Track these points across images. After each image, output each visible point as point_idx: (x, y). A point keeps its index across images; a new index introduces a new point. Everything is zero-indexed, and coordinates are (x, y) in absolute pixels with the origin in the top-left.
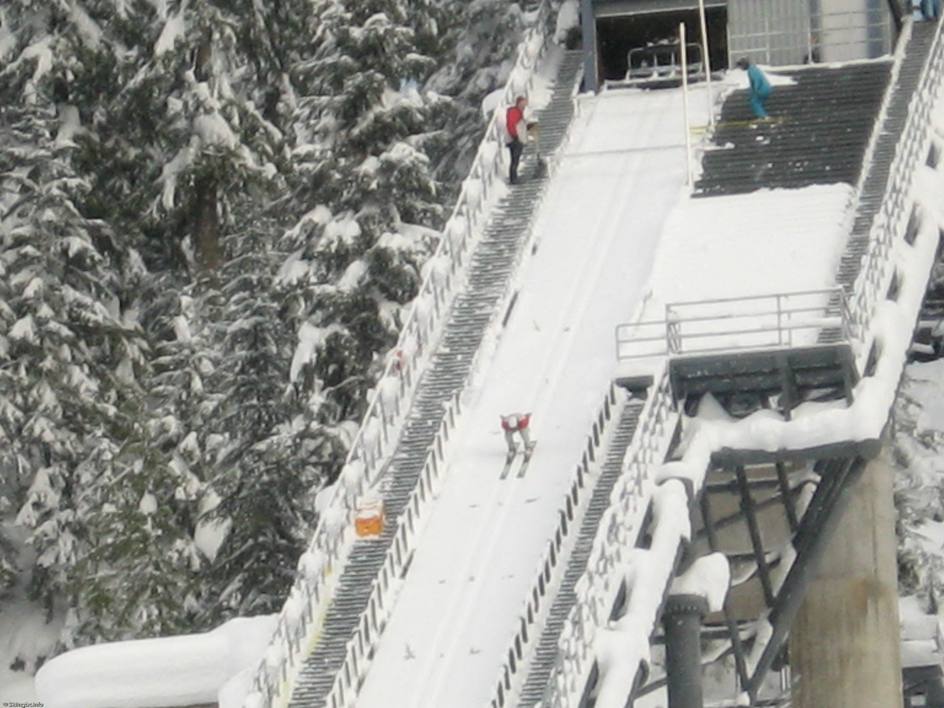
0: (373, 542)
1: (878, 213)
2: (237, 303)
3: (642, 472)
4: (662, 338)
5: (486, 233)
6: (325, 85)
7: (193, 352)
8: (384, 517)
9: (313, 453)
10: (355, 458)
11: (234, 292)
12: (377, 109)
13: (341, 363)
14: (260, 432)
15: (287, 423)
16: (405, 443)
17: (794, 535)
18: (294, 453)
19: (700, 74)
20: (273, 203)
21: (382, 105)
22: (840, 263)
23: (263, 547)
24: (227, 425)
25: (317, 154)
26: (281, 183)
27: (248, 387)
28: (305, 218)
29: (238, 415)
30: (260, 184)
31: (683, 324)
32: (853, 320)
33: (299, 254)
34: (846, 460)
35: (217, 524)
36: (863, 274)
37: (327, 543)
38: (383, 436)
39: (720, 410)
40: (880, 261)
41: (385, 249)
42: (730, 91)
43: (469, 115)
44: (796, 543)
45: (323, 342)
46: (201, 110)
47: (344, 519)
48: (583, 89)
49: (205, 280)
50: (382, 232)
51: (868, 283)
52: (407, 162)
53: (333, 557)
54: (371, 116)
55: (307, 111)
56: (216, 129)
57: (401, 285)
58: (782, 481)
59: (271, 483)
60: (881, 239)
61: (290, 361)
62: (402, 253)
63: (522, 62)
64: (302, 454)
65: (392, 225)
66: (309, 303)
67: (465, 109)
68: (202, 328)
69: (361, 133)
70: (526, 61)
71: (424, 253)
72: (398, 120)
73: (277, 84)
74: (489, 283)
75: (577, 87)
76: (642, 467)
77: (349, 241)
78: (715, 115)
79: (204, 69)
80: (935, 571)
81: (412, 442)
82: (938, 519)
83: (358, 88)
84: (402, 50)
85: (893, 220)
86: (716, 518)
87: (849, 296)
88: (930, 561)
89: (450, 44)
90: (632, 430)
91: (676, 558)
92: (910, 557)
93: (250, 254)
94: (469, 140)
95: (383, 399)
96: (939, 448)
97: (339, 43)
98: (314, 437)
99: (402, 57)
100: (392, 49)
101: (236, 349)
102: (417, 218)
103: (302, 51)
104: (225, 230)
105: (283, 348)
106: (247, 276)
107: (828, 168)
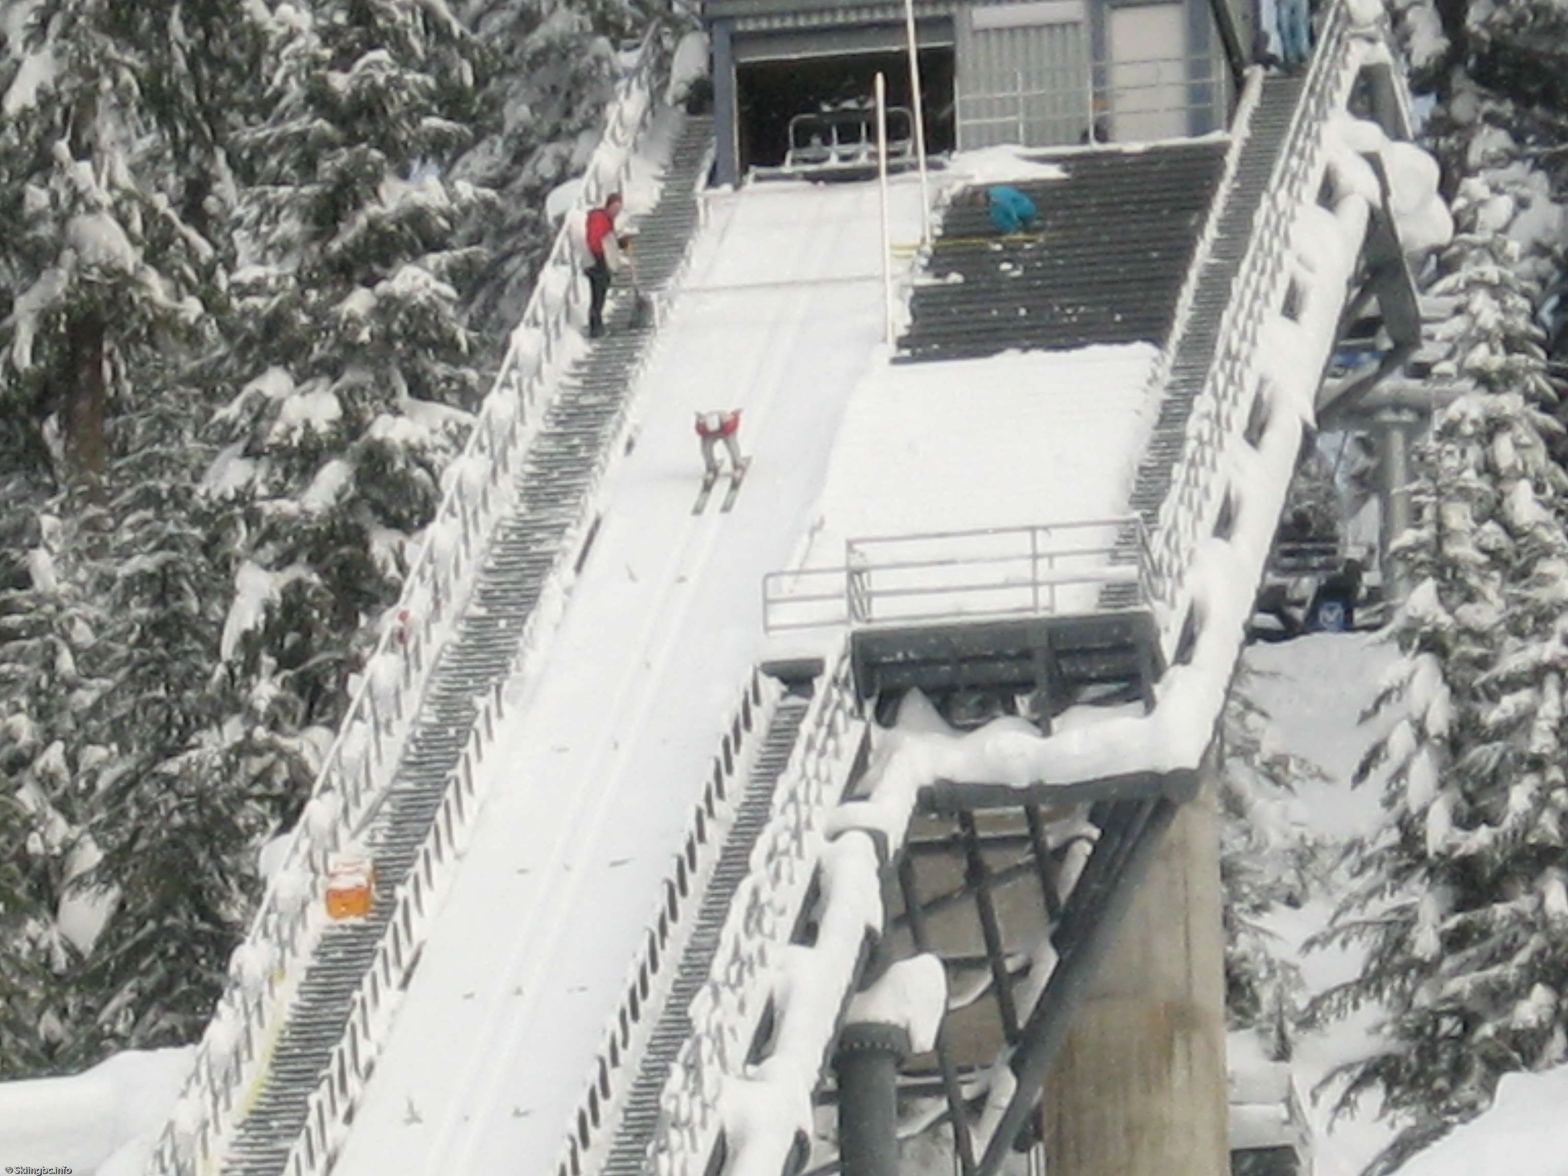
0: (355, 928)
1: (1200, 393)
2: (133, 528)
3: (804, 818)
4: (840, 596)
5: (548, 417)
6: (286, 169)
7: (60, 609)
8: (373, 886)
9: (256, 780)
10: (327, 788)
11: (127, 510)
12: (372, 209)
13: (306, 629)
14: (169, 744)
15: (215, 729)
16: (409, 764)
17: (1054, 926)
18: (226, 778)
19: (908, 158)
20: (196, 363)
21: (381, 203)
22: (1136, 476)
23: (171, 932)
24: (114, 731)
25: (271, 282)
26: (209, 331)
27: (150, 668)
28: (250, 389)
29: (133, 715)
30: (175, 331)
31: (874, 574)
32: (1157, 571)
33: (240, 446)
34: (1141, 804)
35: (97, 895)
36: (1175, 492)
37: (278, 929)
38: (373, 753)
39: (933, 717)
40: (1203, 474)
41: (381, 444)
42: (958, 187)
43: (523, 222)
44: (1056, 941)
45: (277, 595)
46: (81, 207)
47: (307, 889)
48: (713, 181)
49: (81, 489)
50: (377, 413)
51: (1182, 510)
52: (421, 297)
53: (288, 953)
54: (362, 220)
55: (255, 211)
56: (104, 239)
57: (408, 501)
58: (1035, 835)
59: (188, 828)
60: (1206, 437)
61: (220, 626)
62: (410, 449)
63: (613, 135)
64: (239, 780)
65: (393, 402)
66: (253, 529)
67: (516, 212)
68: (76, 570)
69: (344, 248)
70: (619, 132)
71: (445, 450)
72: (406, 227)
73: (206, 165)
74: (553, 501)
75: (703, 178)
76: (804, 809)
77: (322, 427)
78: (933, 228)
79: (85, 139)
80: (1286, 989)
81: (423, 763)
82: (1293, 902)
83: (341, 173)
84: (415, 112)
85: (1226, 406)
86: (925, 896)
87: (1151, 531)
88: (1279, 973)
89: (494, 104)
90: (787, 748)
91: (858, 962)
92: (1245, 965)
93: (157, 447)
94: (523, 262)
95: (375, 691)
96: (1296, 785)
97: (310, 99)
98: (259, 752)
99: (415, 124)
100: (398, 110)
101: (132, 604)
102: (435, 391)
103: (247, 110)
104: (115, 407)
105: (209, 604)
106: (151, 483)
107: (1118, 318)
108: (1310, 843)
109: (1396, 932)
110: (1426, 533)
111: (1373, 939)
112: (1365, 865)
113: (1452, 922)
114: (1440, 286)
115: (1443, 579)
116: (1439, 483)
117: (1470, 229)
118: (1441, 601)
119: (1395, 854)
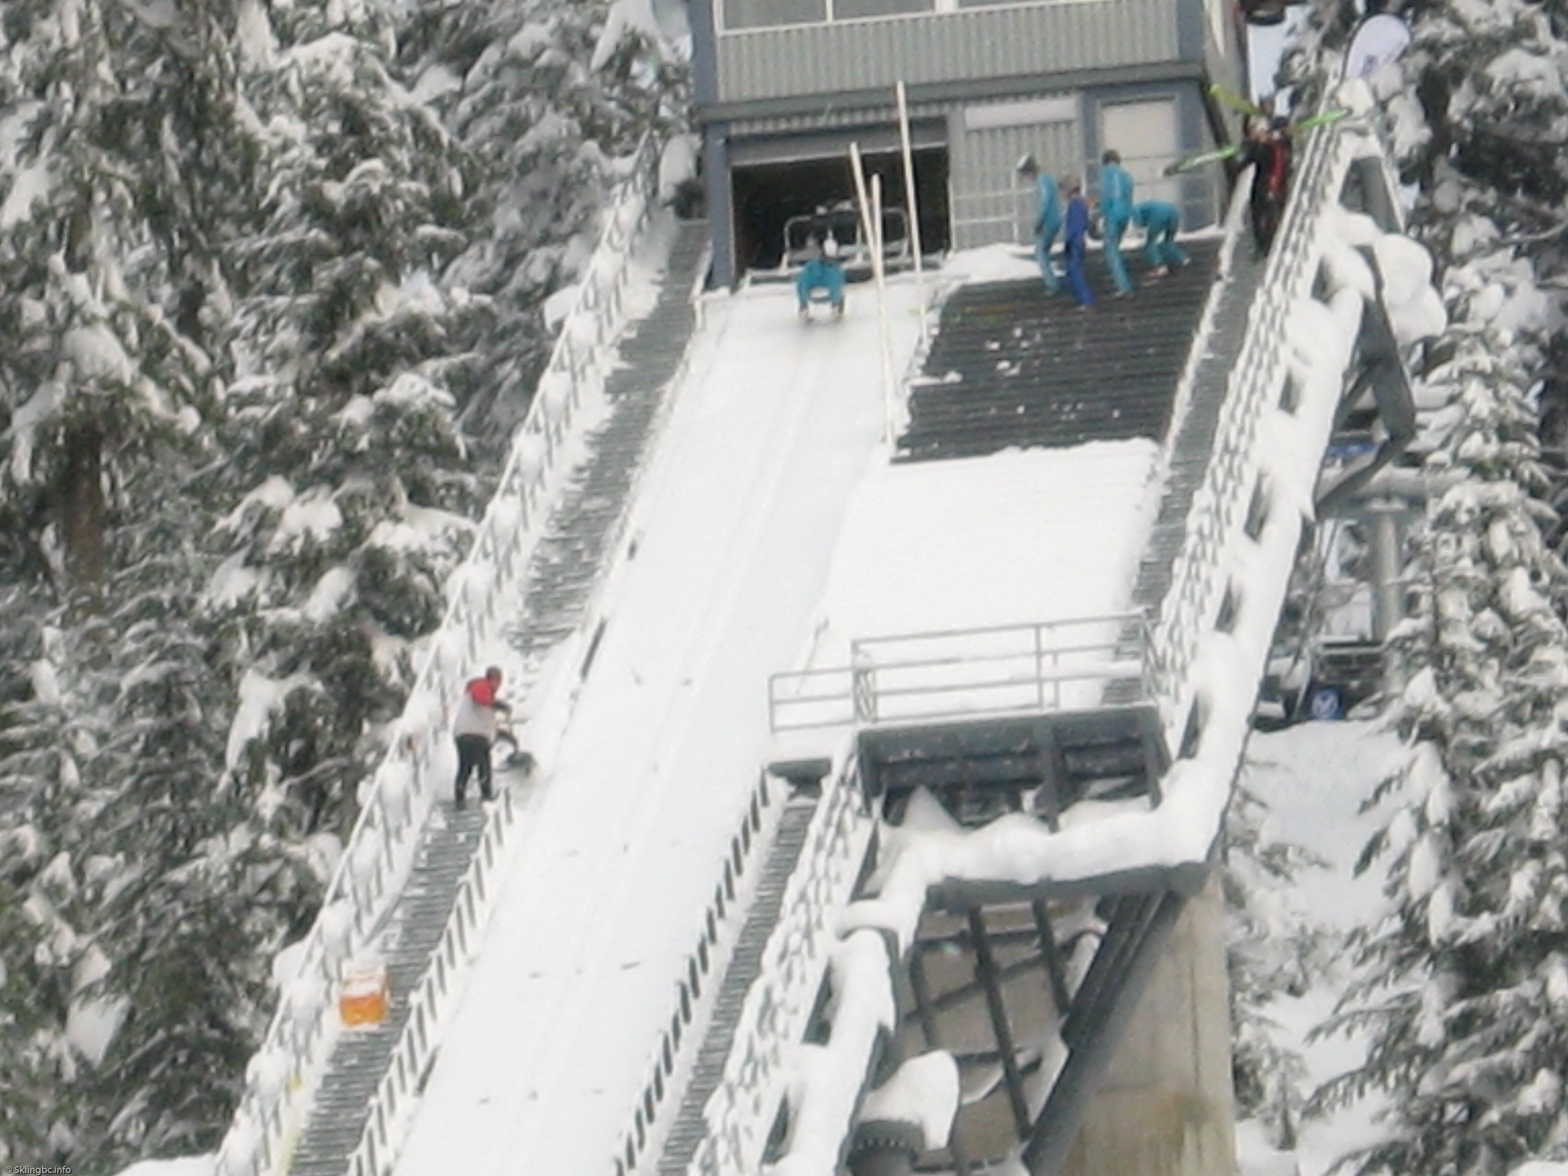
0: (370, 1035)
1: (1199, 487)
2: (137, 638)
3: (814, 919)
4: (846, 696)
5: (551, 523)
6: (284, 278)
7: (63, 720)
8: (387, 994)
9: (263, 887)
10: (337, 896)
11: (128, 621)
12: (369, 317)
13: (311, 737)
14: (176, 851)
15: (220, 837)
16: (420, 871)
17: (1063, 1020)
18: (234, 886)
19: (903, 259)
20: (196, 474)
21: (378, 312)
22: (1137, 570)
23: (180, 1042)
24: (121, 841)
25: (270, 392)
26: (207, 441)
27: (155, 778)
28: (250, 499)
29: (138, 823)
30: (173, 441)
31: (880, 674)
32: (1160, 666)
33: (241, 555)
34: (1148, 899)
35: (107, 1003)
36: (1176, 589)
37: (294, 1036)
38: (384, 861)
39: (941, 814)
40: (1204, 568)
41: (382, 551)
42: (954, 286)
43: (517, 325)
44: (1066, 1034)
45: (281, 706)
46: (77, 320)
47: (321, 995)
48: (709, 284)
49: (82, 600)
50: (378, 520)
51: (1185, 604)
52: (419, 404)
53: (303, 1059)
54: (358, 329)
55: (252, 321)
56: (101, 349)
57: (410, 608)
58: (1044, 930)
59: (195, 936)
60: (1206, 531)
61: (224, 736)
62: (410, 556)
63: (610, 240)
64: (246, 888)
65: (394, 509)
66: (256, 639)
67: (509, 316)
68: (78, 681)
69: (342, 356)
70: (616, 237)
71: (446, 556)
72: (403, 335)
73: (200, 276)
74: (558, 606)
75: (700, 281)
76: (814, 908)
77: (322, 535)
78: (930, 327)
79: (80, 250)
80: (1289, 1077)
81: (433, 870)
82: (1294, 991)
83: (338, 283)
84: (411, 220)
85: (1225, 500)
86: (933, 995)
87: (1154, 626)
88: (1281, 1063)
89: (483, 209)
90: (797, 848)
91: (871, 1060)
92: (1248, 1056)
93: (159, 558)
94: (515, 367)
95: (385, 799)
96: (1295, 874)
97: (304, 209)
98: (266, 860)
99: (410, 232)
100: (392, 219)
101: (135, 714)
102: (435, 498)
103: (240, 221)
104: (115, 519)
105: (212, 712)
106: (152, 593)
107: (1116, 414)
108: (1310, 931)
109: (1399, 1021)
110: (1423, 623)
111: (1379, 1027)
112: (1367, 954)
113: (1456, 1009)
114: (1434, 376)
115: (1441, 668)
116: (1436, 571)
117: (1462, 318)
118: (1440, 689)
119: (1397, 942)
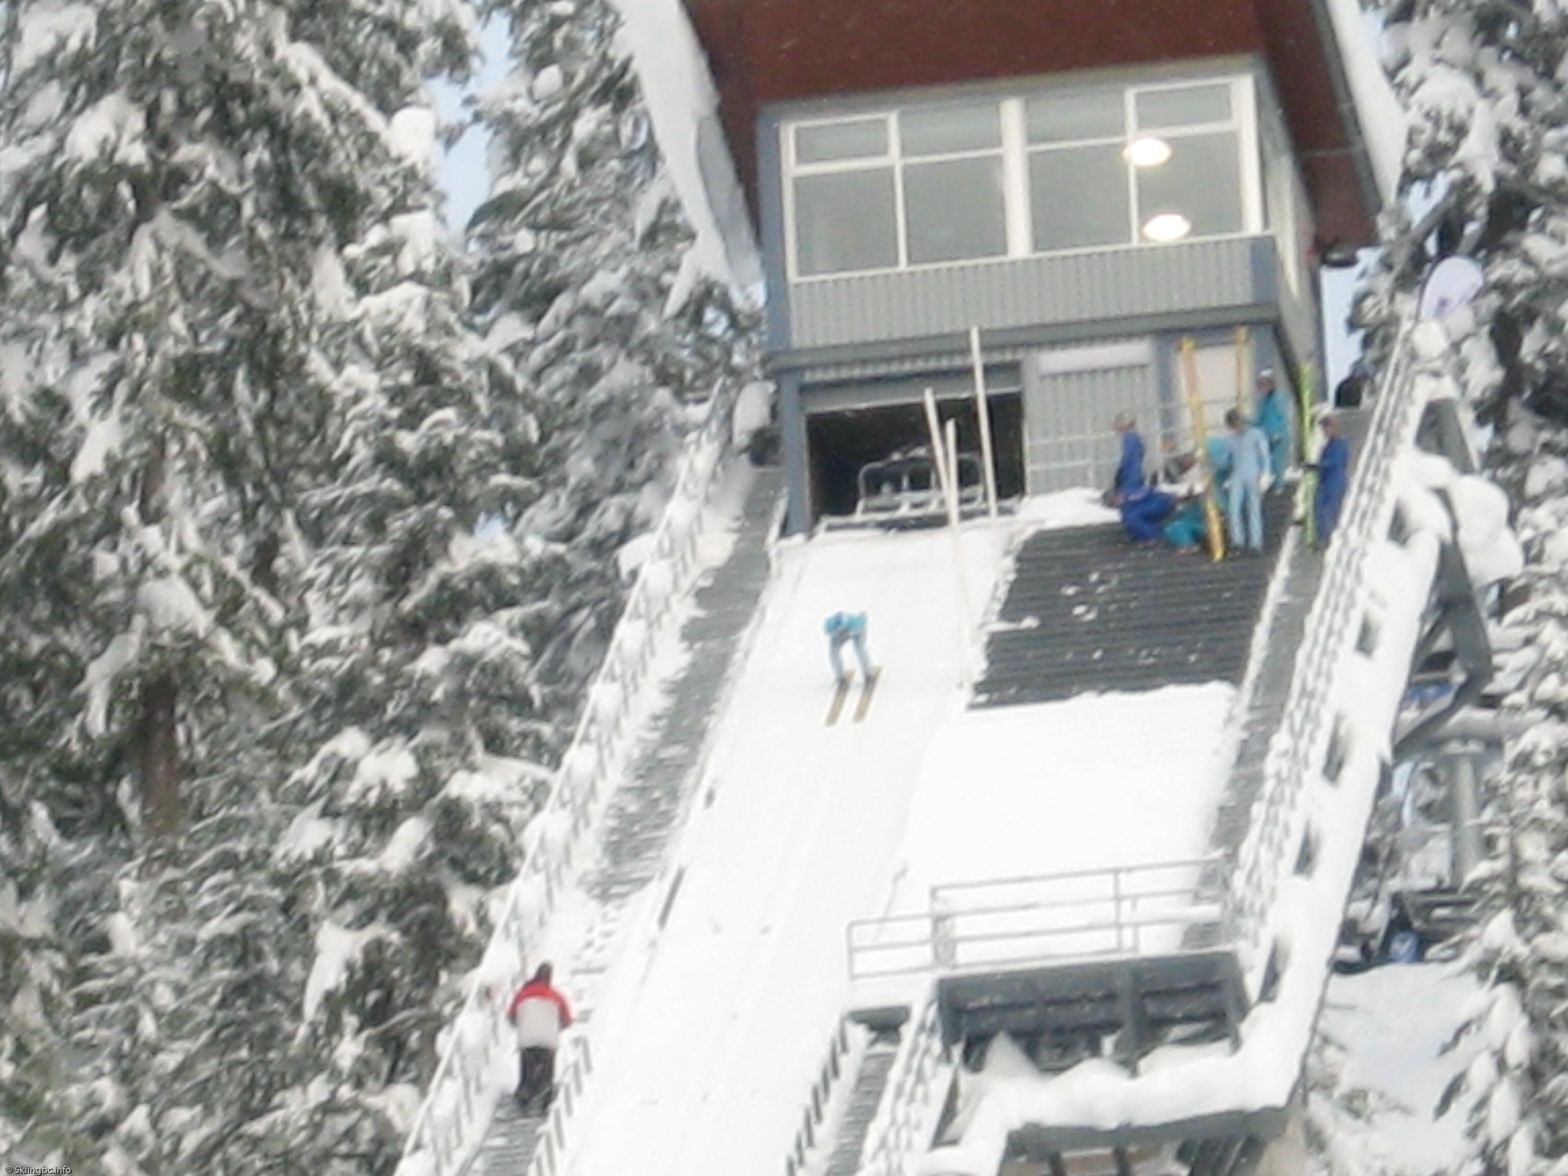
1: (1277, 730)
2: (213, 890)
3: (895, 1165)
4: (923, 943)
5: (629, 771)
6: (358, 528)
7: (141, 972)
9: (342, 1138)
10: (417, 1147)
11: (205, 872)
12: (443, 568)
13: (388, 989)
14: (255, 1103)
15: (299, 1089)
16: (499, 1121)
18: (313, 1138)
19: (979, 505)
20: (271, 726)
21: (452, 561)
22: (1216, 815)
24: (199, 1094)
25: (344, 643)
26: (282, 692)
27: (234, 1029)
28: (325, 749)
29: (217, 1076)
30: (248, 693)
31: (959, 921)
32: (1239, 910)
33: (317, 807)
34: (1229, 1143)
36: (1255, 830)
38: (463, 1112)
39: (1022, 1060)
40: (1283, 811)
41: (457, 802)
42: (1030, 531)
43: (588, 576)
45: (358, 957)
46: (150, 572)
48: (785, 531)
49: (159, 852)
50: (454, 771)
51: (1263, 850)
52: (493, 655)
54: (433, 579)
55: (326, 571)
56: (175, 603)
57: (485, 858)
60: (1285, 773)
61: (302, 986)
62: (486, 806)
63: (685, 488)
64: (325, 1139)
65: (471, 758)
66: (332, 890)
67: (582, 565)
68: (155, 933)
69: (417, 607)
70: (690, 486)
71: (522, 806)
72: (477, 585)
73: (275, 526)
74: (636, 854)
75: (775, 530)
76: (895, 1156)
77: (398, 786)
78: (1005, 572)
79: (154, 502)
81: (513, 1119)
83: (412, 533)
84: (483, 469)
85: (1303, 742)
87: (1233, 870)
89: (557, 457)
90: (876, 1095)
93: (234, 810)
94: (589, 615)
95: (464, 1049)
96: (1376, 1118)
97: (378, 459)
98: (345, 1111)
99: (483, 480)
100: (464, 469)
101: (213, 966)
102: (510, 746)
103: (315, 472)
104: (190, 771)
105: (290, 963)
106: (229, 845)
107: (1193, 658)
110: (1501, 865)
114: (1510, 618)
115: (1519, 910)
116: (1513, 813)
117: (1538, 559)
118: (1518, 931)
